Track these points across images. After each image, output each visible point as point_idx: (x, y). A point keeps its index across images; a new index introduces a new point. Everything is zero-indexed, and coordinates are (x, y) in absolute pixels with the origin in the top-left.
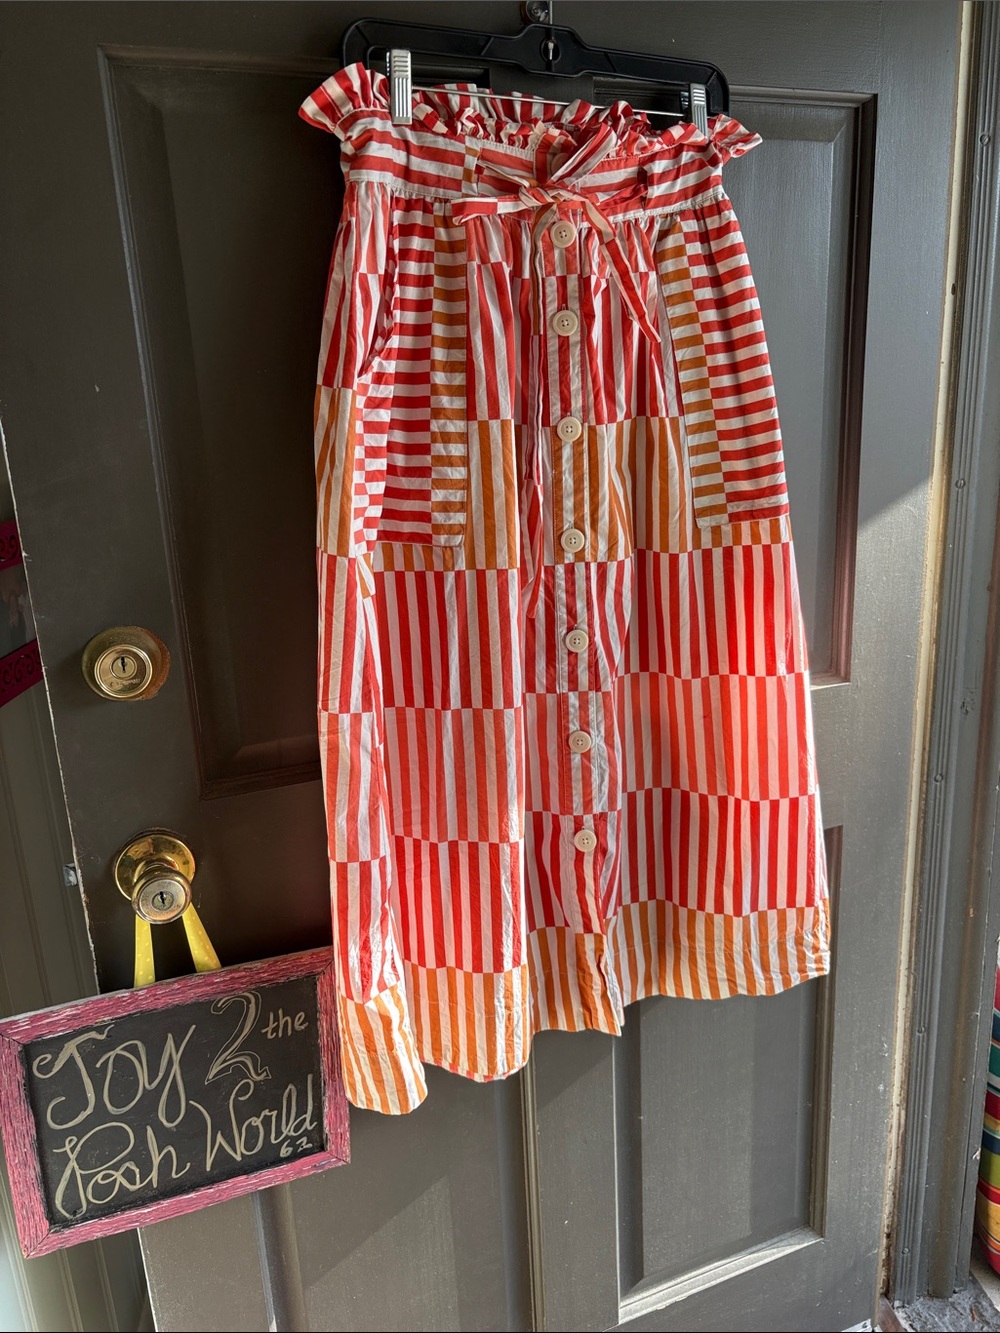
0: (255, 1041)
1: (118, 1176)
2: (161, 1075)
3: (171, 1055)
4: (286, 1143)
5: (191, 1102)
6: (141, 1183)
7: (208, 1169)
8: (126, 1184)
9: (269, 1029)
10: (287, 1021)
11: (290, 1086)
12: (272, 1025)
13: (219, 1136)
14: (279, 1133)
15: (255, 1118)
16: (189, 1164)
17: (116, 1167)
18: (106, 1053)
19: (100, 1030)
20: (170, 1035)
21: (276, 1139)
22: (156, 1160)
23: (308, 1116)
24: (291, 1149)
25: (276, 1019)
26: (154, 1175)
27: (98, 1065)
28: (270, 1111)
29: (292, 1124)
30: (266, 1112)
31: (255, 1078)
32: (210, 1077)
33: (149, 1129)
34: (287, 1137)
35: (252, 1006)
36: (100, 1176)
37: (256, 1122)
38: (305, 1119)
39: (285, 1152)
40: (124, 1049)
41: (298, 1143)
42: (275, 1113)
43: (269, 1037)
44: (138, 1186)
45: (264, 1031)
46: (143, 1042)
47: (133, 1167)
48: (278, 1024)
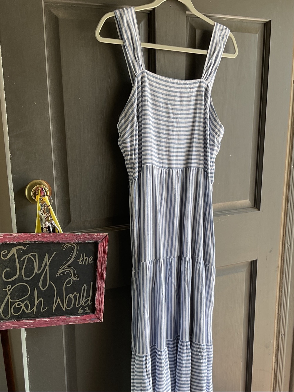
0: (75, 264)
1: (23, 305)
2: (42, 268)
3: (46, 262)
4: (81, 308)
5: (51, 282)
6: (30, 311)
7: (53, 311)
8: (25, 309)
9: (80, 260)
10: (86, 258)
11: (85, 285)
12: (81, 259)
13: (59, 298)
14: (79, 303)
15: (71, 295)
16: (47, 307)
17: (22, 301)
18: (25, 255)
19: (24, 245)
20: (47, 254)
21: (78, 305)
22: (36, 302)
23: (90, 299)
24: (82, 311)
25: (83, 257)
26: (35, 308)
27: (22, 259)
28: (77, 293)
29: (84, 301)
30: (75, 293)
31: (74, 278)
32: (58, 274)
33: (35, 289)
34: (81, 306)
35: (75, 250)
36: (17, 304)
37: (72, 296)
38: (89, 299)
39: (80, 311)
40: (31, 255)
41: (85, 309)
42: (78, 294)
43: (80, 263)
44: (29, 311)
45: (78, 260)
46: (38, 255)
47: (28, 303)
48: (83, 259)
